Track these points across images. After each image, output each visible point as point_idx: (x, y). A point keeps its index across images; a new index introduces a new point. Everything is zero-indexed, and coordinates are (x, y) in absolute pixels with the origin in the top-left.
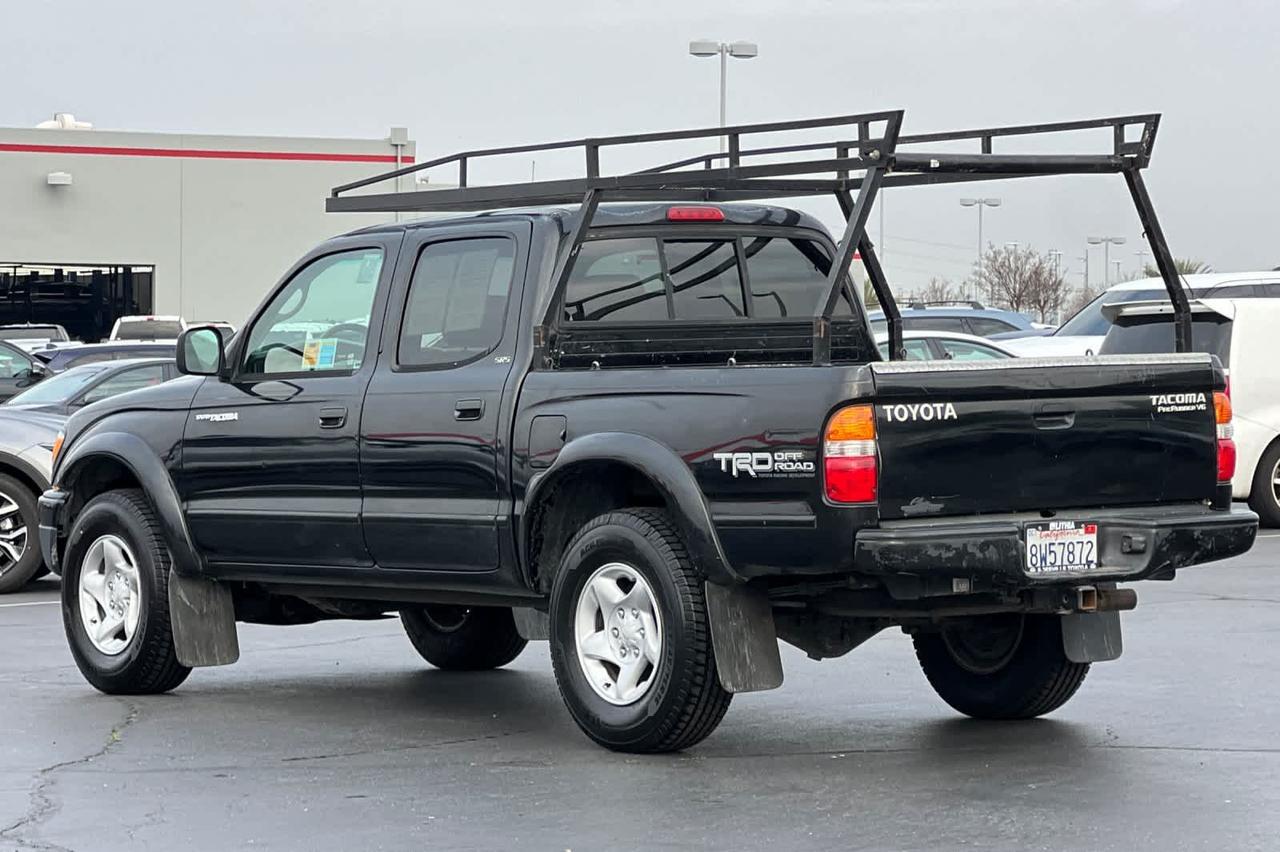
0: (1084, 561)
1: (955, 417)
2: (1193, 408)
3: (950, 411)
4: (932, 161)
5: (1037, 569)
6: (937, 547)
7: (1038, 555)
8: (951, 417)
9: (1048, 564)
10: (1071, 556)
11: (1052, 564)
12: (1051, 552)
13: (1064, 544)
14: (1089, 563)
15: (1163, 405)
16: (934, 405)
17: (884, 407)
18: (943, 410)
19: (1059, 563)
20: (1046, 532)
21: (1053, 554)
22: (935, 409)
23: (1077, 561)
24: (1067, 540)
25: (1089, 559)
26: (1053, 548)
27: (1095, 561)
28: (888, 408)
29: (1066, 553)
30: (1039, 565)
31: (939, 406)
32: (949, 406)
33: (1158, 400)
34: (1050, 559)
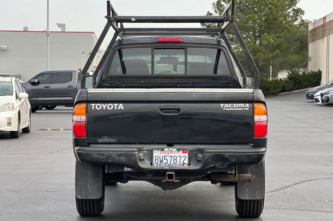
0: (181, 163)
1: (123, 109)
2: (242, 109)
3: (121, 107)
4: (132, 19)
5: (157, 165)
6: (98, 154)
7: (159, 160)
8: (121, 109)
9: (164, 163)
10: (175, 162)
11: (166, 163)
12: (165, 159)
13: (172, 156)
14: (184, 164)
15: (226, 108)
16: (114, 104)
17: (91, 104)
18: (118, 107)
19: (169, 163)
20: (163, 152)
21: (166, 160)
22: (114, 106)
23: (178, 163)
24: (173, 155)
25: (184, 162)
26: (166, 157)
27: (187, 163)
28: (93, 105)
29: (173, 160)
30: (159, 163)
31: (116, 105)
32: (121, 105)
33: (224, 106)
34: (165, 161)
